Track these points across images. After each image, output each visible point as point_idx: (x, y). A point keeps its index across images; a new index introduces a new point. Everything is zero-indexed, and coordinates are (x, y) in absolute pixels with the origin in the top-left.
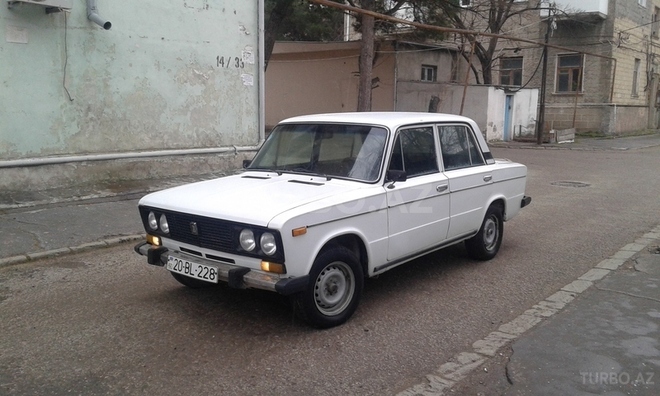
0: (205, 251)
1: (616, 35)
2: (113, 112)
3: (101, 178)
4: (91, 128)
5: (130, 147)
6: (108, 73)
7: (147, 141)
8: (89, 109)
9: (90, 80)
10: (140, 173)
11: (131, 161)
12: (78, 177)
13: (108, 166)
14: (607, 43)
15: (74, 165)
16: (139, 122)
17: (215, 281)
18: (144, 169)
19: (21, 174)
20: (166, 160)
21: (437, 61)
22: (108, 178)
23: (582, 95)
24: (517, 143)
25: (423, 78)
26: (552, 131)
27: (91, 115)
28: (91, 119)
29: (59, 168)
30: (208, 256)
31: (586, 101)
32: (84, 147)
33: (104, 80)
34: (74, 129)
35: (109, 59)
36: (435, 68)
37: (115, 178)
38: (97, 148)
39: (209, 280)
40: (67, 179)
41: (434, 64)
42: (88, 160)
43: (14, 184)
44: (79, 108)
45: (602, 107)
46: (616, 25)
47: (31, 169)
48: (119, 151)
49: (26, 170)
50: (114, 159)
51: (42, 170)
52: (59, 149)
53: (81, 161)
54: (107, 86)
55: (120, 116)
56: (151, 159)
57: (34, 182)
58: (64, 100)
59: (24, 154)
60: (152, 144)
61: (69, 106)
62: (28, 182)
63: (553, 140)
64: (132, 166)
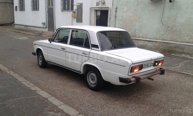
2: (176, 28)
3: (166, 48)
4: (168, 33)
5: (180, 41)
6: (176, 16)
7: (187, 39)
8: (168, 27)
9: (170, 18)
10: (180, 50)
11: (177, 45)
12: (159, 46)
13: (169, 45)
15: (159, 43)
16: (185, 33)
18: (181, 49)
19: (146, 42)
20: (191, 47)
22: (168, 49)
27: (169, 29)
28: (169, 30)
29: (155, 43)
32: (165, 38)
33: (175, 19)
34: (163, 33)
35: (178, 12)
37: (170, 49)
38: (169, 39)
40: (156, 46)
42: (163, 42)
43: (144, 44)
44: (165, 27)
47: (148, 42)
48: (176, 41)
49: (147, 42)
50: (172, 43)
51: (151, 42)
52: (157, 38)
53: (161, 42)
54: (175, 20)
55: (178, 30)
56: (185, 46)
57: (148, 45)
58: (161, 24)
59: (149, 38)
60: (189, 41)
61: (162, 26)
62: (147, 45)
64: (177, 47)
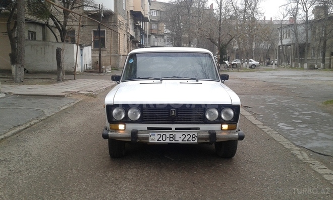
0: (173, 126)
1: (118, 22)
14: (115, 26)
17: (196, 141)
21: (36, 29)
23: (106, 50)
24: (87, 73)
25: (29, 38)
26: (104, 67)
30: (176, 129)
31: (108, 53)
36: (35, 33)
39: (192, 142)
41: (34, 31)
45: (115, 56)
46: (118, 18)
63: (104, 71)
